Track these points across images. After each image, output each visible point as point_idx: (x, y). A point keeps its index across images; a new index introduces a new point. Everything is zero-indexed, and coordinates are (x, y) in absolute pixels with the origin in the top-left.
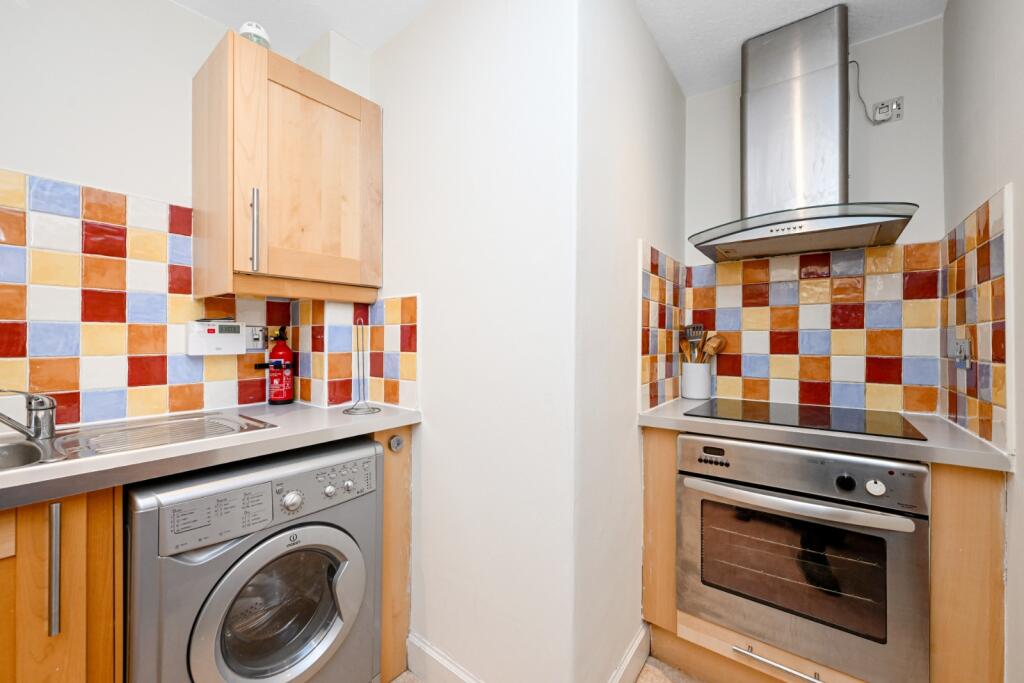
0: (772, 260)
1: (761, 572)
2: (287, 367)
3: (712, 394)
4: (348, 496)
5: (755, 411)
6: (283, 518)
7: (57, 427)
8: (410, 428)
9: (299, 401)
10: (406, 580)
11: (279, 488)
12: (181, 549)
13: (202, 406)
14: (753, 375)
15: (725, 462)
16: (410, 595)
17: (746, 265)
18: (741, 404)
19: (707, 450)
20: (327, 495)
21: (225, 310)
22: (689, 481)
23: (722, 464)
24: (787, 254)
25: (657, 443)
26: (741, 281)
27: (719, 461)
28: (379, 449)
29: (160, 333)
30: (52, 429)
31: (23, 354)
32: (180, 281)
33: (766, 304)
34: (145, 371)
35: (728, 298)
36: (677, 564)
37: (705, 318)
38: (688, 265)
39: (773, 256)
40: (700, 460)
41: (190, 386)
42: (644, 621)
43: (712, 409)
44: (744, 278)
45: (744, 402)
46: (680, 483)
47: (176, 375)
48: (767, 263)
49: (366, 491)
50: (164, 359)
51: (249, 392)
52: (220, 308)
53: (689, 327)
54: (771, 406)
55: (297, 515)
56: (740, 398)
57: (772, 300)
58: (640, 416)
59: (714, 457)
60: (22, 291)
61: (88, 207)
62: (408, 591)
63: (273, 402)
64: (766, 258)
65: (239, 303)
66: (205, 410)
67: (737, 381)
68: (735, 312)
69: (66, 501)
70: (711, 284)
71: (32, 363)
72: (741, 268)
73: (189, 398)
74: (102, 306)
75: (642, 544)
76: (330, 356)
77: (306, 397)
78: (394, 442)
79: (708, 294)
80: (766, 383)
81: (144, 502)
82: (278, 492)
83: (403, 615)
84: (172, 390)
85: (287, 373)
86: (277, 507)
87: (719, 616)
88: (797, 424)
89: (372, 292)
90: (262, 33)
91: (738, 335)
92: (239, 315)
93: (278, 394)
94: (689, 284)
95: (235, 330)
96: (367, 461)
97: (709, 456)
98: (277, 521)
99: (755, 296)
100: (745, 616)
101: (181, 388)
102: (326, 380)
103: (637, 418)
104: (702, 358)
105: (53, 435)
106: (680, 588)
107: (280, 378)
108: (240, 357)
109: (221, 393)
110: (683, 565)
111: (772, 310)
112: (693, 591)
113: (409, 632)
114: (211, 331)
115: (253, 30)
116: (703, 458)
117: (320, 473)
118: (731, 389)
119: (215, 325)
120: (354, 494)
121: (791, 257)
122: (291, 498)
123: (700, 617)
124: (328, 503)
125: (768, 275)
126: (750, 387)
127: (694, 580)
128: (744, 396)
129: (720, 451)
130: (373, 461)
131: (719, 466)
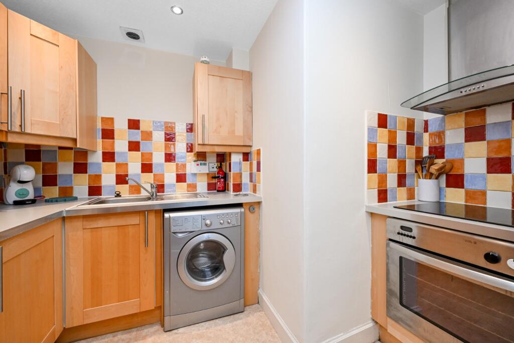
0: (488, 109)
1: (443, 309)
2: (222, 178)
3: (440, 199)
4: (228, 226)
5: (476, 213)
6: (205, 228)
7: (158, 194)
8: (259, 203)
9: (227, 191)
10: (258, 265)
11: (204, 218)
12: (175, 231)
13: (196, 191)
14: (473, 188)
15: (413, 236)
16: (259, 273)
17: (467, 114)
18: (464, 207)
19: (402, 227)
20: (221, 223)
21: (203, 157)
22: (392, 244)
23: (411, 237)
24: (501, 103)
25: (378, 223)
26: (464, 125)
27: (410, 235)
28: (243, 210)
29: (184, 166)
30: (156, 194)
31: (152, 172)
32: (190, 148)
33: (483, 139)
34: (181, 178)
35: (454, 136)
36: (387, 291)
37: (438, 151)
38: (426, 119)
39: (489, 105)
40: (399, 233)
41: (193, 184)
42: (372, 318)
43: (441, 208)
44: (466, 123)
45: (466, 206)
46: (388, 245)
47: (189, 180)
48: (484, 111)
49: (236, 225)
50: (185, 174)
51: (211, 187)
52: (201, 157)
53: (426, 157)
54: (488, 209)
55: (209, 228)
56: (463, 203)
57: (488, 137)
58: (366, 206)
59: (406, 233)
60: (151, 154)
61: (166, 127)
62: (259, 271)
63: (218, 191)
64: (483, 108)
65: (207, 154)
66: (197, 192)
67: (461, 192)
68: (458, 146)
69: (149, 211)
70: (441, 130)
71: (154, 175)
72: (463, 116)
73: (192, 187)
74: (169, 157)
75: (371, 277)
76: (233, 173)
77: (228, 190)
78: (251, 208)
79: (440, 135)
80: (484, 193)
81: (167, 215)
82: (204, 219)
83: (257, 280)
84: (187, 184)
85: (222, 180)
86: (204, 224)
87: (410, 326)
88: (511, 224)
89: (249, 148)
90: (206, 59)
91: (462, 161)
92: (207, 159)
93: (220, 187)
94: (426, 130)
95: (205, 164)
96: (237, 213)
97: (404, 232)
98: (202, 229)
99: (474, 134)
100: (424, 330)
101: (190, 184)
102: (232, 183)
103: (365, 207)
104: (430, 176)
105: (156, 195)
106: (389, 304)
107: (220, 182)
108: (208, 174)
109: (202, 186)
110: (390, 292)
111: (488, 142)
112: (395, 308)
113: (259, 288)
114: (198, 165)
115: (204, 59)
116: (401, 232)
117: (218, 215)
118: (456, 197)
119: (199, 162)
120: (231, 225)
121: (504, 105)
122: (208, 222)
123: (400, 324)
124: (221, 226)
125: (485, 119)
126: (469, 195)
127: (396, 301)
128: (466, 201)
129: (410, 230)
130: (239, 214)
131: (409, 238)
